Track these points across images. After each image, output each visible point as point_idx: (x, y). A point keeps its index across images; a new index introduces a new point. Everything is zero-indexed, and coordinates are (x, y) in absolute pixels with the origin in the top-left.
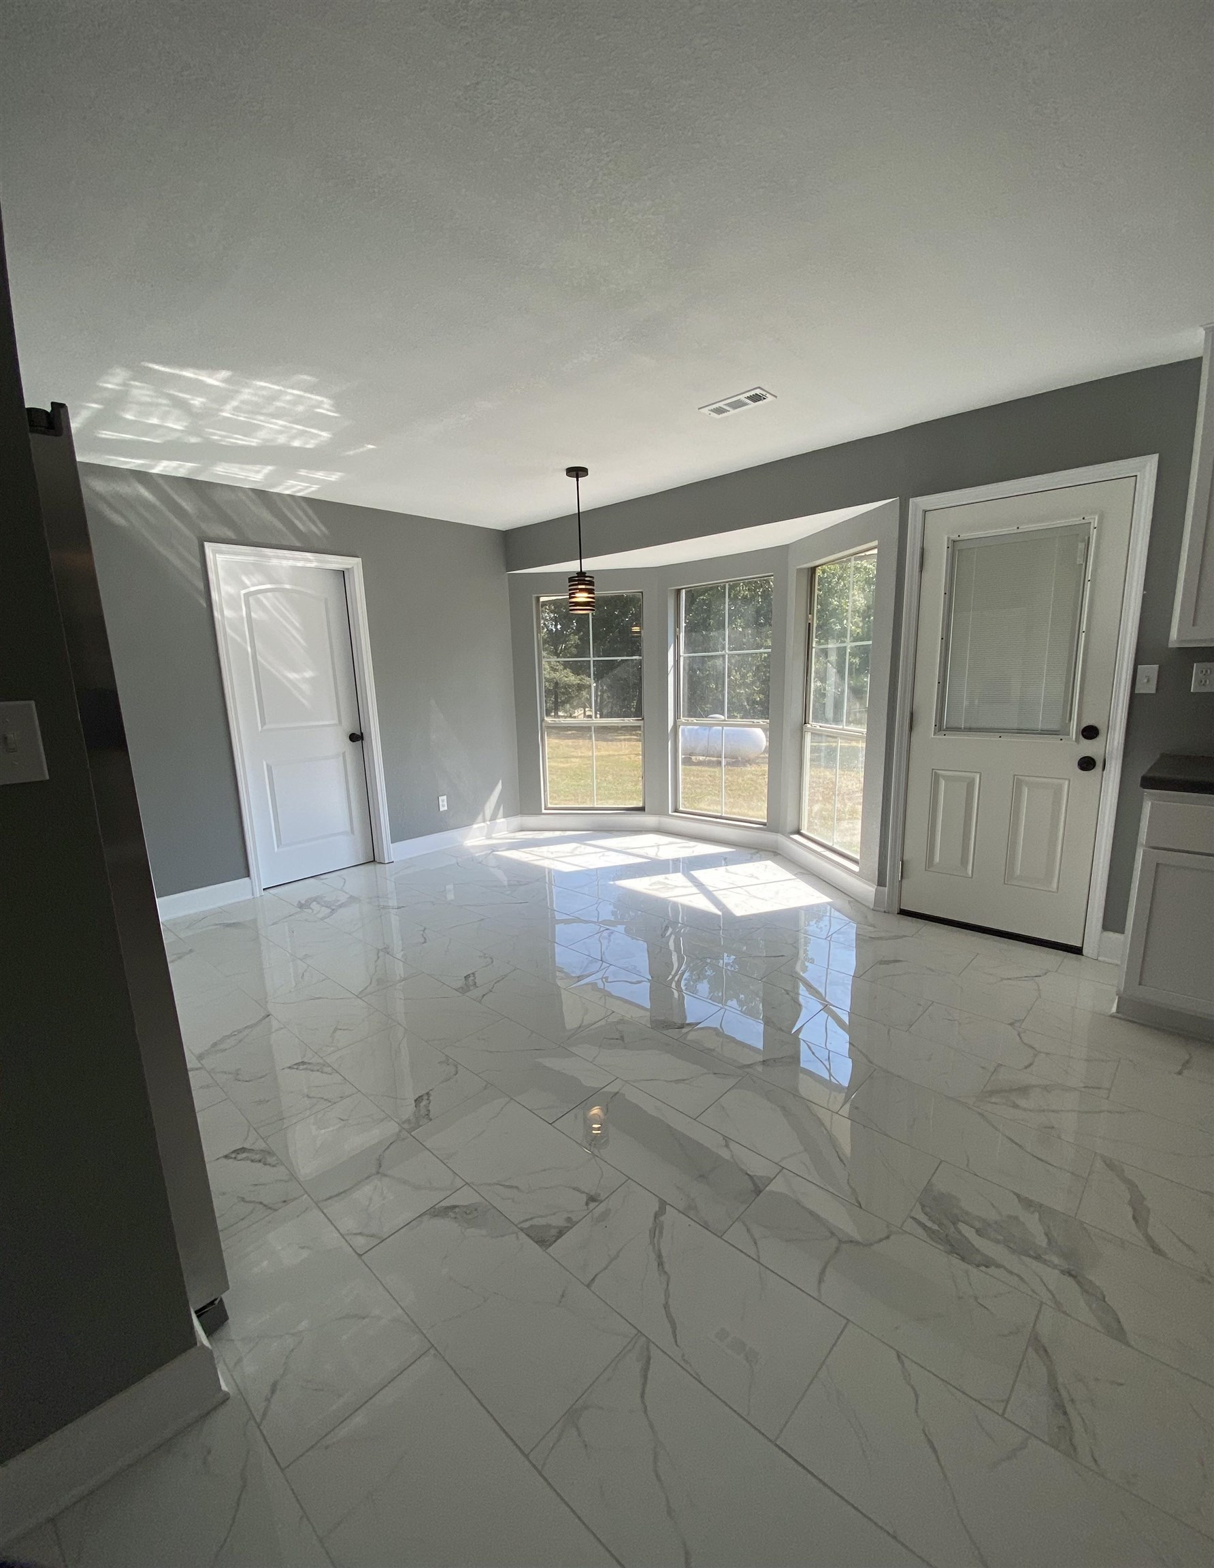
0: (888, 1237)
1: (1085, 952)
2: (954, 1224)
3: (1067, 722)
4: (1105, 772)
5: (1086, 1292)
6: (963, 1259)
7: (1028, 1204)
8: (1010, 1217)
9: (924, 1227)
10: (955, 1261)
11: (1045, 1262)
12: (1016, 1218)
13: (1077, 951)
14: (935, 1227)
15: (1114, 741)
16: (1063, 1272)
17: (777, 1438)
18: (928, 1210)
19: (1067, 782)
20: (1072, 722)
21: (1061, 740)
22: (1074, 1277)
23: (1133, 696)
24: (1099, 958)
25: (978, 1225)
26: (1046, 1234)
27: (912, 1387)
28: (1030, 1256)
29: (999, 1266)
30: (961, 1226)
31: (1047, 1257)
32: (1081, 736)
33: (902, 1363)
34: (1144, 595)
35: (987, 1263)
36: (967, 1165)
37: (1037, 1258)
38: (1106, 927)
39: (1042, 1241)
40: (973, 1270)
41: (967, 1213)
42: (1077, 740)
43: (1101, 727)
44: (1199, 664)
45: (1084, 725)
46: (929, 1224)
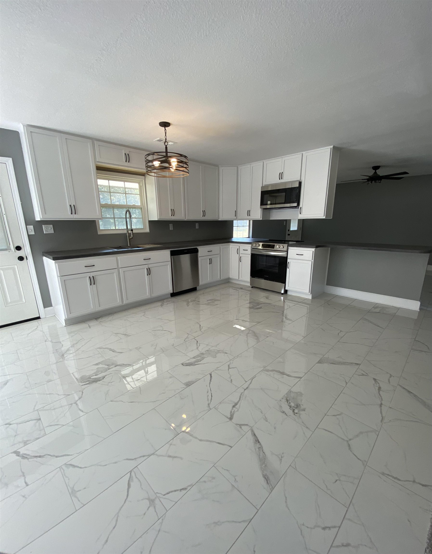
0: (83, 392)
1: (41, 317)
2: (90, 378)
3: (9, 245)
4: (28, 260)
5: (121, 366)
6: (100, 381)
7: (97, 364)
8: (97, 369)
9: (86, 384)
10: (99, 382)
11: (111, 368)
12: (98, 368)
13: (39, 318)
14: (88, 382)
15: (27, 250)
16: (115, 367)
17: (113, 432)
18: (83, 382)
19: (16, 266)
20: (11, 246)
21: (9, 252)
22: (117, 366)
23: (29, 236)
24: (46, 317)
25: (95, 374)
26: (106, 365)
27: (119, 401)
28: (108, 370)
29: (106, 376)
30: (92, 378)
31: (110, 368)
32: (16, 250)
33: (113, 401)
34: (21, 203)
35: (104, 377)
36: (78, 369)
37: (109, 369)
38: (45, 307)
39: (107, 367)
40: (103, 380)
41: (90, 375)
42: (15, 251)
43: (22, 246)
44: (44, 225)
45: (15, 246)
46: (86, 383)
